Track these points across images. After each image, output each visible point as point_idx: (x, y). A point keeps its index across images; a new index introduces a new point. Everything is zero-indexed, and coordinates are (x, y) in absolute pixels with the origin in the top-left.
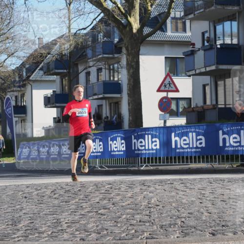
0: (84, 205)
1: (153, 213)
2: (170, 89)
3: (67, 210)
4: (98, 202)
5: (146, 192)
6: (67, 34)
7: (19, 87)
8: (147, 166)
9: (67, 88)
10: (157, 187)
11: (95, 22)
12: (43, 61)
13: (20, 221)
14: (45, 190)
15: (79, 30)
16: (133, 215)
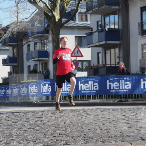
1: (67, 130)
2: (78, 55)
4: (35, 123)
5: (63, 117)
8: (64, 101)
9: (16, 54)
10: (70, 114)
12: (2, 37)
16: (55, 131)
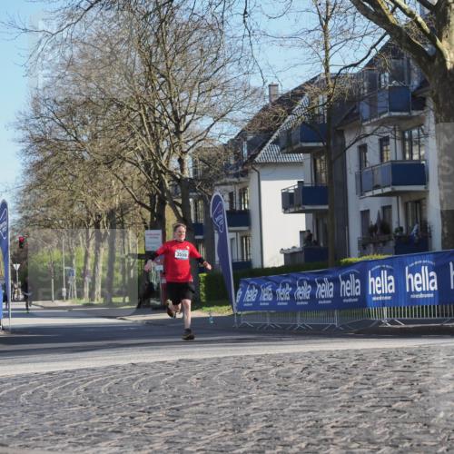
0: (365, 394)
3: (333, 403)
4: (391, 389)
6: (323, 77)
7: (236, 175)
9: (323, 175)
11: (374, 52)
12: (279, 126)
13: (248, 424)
14: (291, 366)
15: (346, 67)
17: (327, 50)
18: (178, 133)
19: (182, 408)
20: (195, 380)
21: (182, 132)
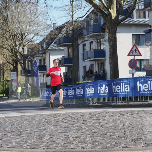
0: (83, 127)
1: (126, 132)
2: (136, 54)
3: (73, 130)
4: (92, 125)
5: (121, 119)
6: (71, 21)
7: (42, 54)
8: (122, 102)
9: (71, 54)
10: (129, 115)
11: (88, 13)
12: (56, 37)
13: (44, 137)
14: (59, 117)
15: (79, 18)
16: (114, 133)
17: (73, 12)
18: (22, 39)
19: (22, 131)
20: (27, 122)
21: (23, 39)
